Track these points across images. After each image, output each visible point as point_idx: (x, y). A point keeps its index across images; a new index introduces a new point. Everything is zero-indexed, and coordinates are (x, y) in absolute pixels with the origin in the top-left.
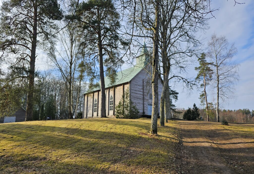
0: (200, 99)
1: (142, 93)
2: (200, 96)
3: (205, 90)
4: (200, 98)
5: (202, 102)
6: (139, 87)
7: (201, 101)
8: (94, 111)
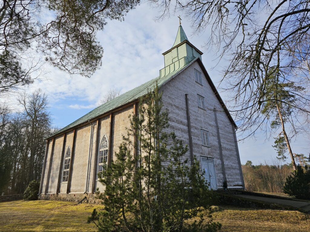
0: (275, 148)
1: (186, 128)
2: (276, 142)
3: (284, 130)
4: (275, 146)
5: (280, 153)
6: (177, 111)
7: (277, 151)
8: (62, 179)
